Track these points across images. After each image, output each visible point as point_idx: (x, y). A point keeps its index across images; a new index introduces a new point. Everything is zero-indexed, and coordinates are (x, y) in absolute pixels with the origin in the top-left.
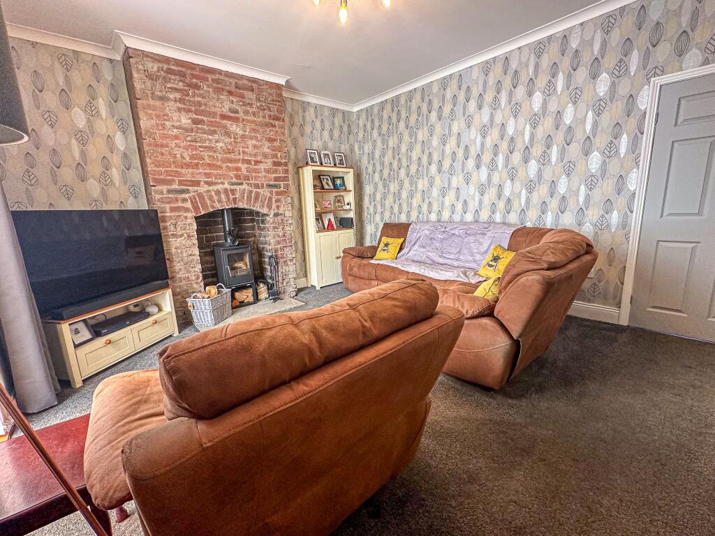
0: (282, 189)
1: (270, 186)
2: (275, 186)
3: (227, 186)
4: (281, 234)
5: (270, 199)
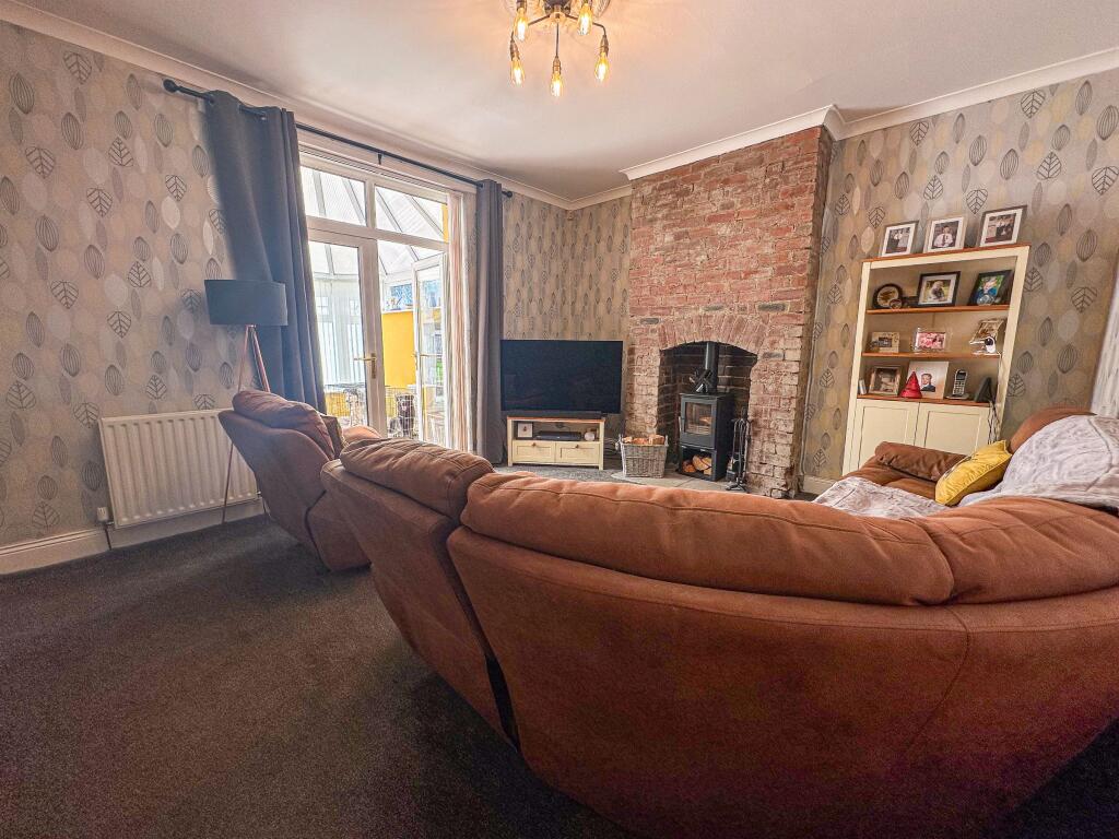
0: (787, 311)
1: (764, 308)
2: (776, 308)
3: (701, 311)
5: (762, 330)
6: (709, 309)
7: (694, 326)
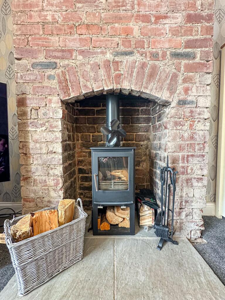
0: (197, 60)
1: (176, 55)
2: (186, 56)
3: (109, 56)
4: (186, 135)
5: (175, 77)
6: (117, 54)
7: (102, 72)
